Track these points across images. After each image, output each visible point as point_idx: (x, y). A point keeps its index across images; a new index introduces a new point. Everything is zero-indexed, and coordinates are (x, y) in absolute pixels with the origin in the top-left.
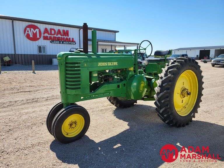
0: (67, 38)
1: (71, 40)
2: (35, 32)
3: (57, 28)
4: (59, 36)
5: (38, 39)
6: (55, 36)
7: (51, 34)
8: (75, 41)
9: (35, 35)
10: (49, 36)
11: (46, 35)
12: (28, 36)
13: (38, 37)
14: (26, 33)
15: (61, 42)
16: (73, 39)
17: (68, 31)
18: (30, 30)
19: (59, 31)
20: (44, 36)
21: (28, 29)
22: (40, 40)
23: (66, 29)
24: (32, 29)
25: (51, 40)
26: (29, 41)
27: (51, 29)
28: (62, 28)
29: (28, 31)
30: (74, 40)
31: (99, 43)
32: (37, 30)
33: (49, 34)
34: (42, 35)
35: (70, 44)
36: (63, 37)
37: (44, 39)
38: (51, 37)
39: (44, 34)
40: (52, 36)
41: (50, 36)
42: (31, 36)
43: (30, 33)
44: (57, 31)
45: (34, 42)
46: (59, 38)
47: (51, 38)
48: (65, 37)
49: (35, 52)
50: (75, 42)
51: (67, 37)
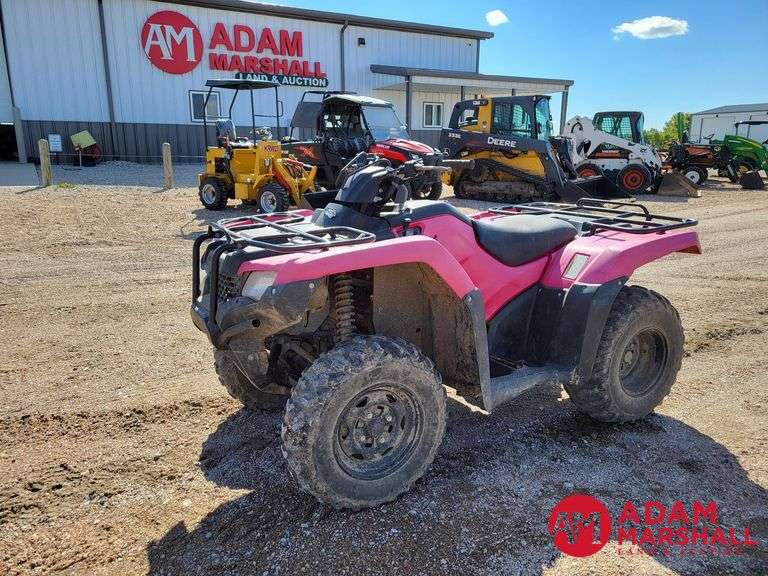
0: (295, 65)
1: (312, 69)
2: (179, 39)
3: (258, 24)
4: (268, 54)
5: (191, 67)
6: (253, 53)
7: (238, 47)
8: (325, 75)
9: (179, 49)
10: (230, 54)
11: (220, 50)
12: (155, 56)
13: (191, 57)
14: (150, 42)
15: (274, 78)
16: (317, 65)
17: (298, 36)
18: (163, 31)
19: (267, 34)
20: (212, 56)
21: (155, 27)
22: (197, 71)
23: (292, 26)
24: (170, 29)
25: (236, 71)
26: (158, 73)
27: (238, 29)
28: (276, 25)
29: (155, 38)
30: (322, 70)
31: (416, 80)
32: (188, 32)
33: (230, 48)
34: (207, 52)
35: (308, 85)
36: (280, 58)
37: (212, 68)
38: (236, 61)
39: (212, 46)
40: (242, 55)
41: (234, 53)
42: (167, 55)
43: (161, 42)
44: (258, 36)
45: (177, 78)
46: (267, 61)
47: (237, 63)
48: (290, 59)
49: (183, 115)
50: (323, 77)
51: (295, 58)
